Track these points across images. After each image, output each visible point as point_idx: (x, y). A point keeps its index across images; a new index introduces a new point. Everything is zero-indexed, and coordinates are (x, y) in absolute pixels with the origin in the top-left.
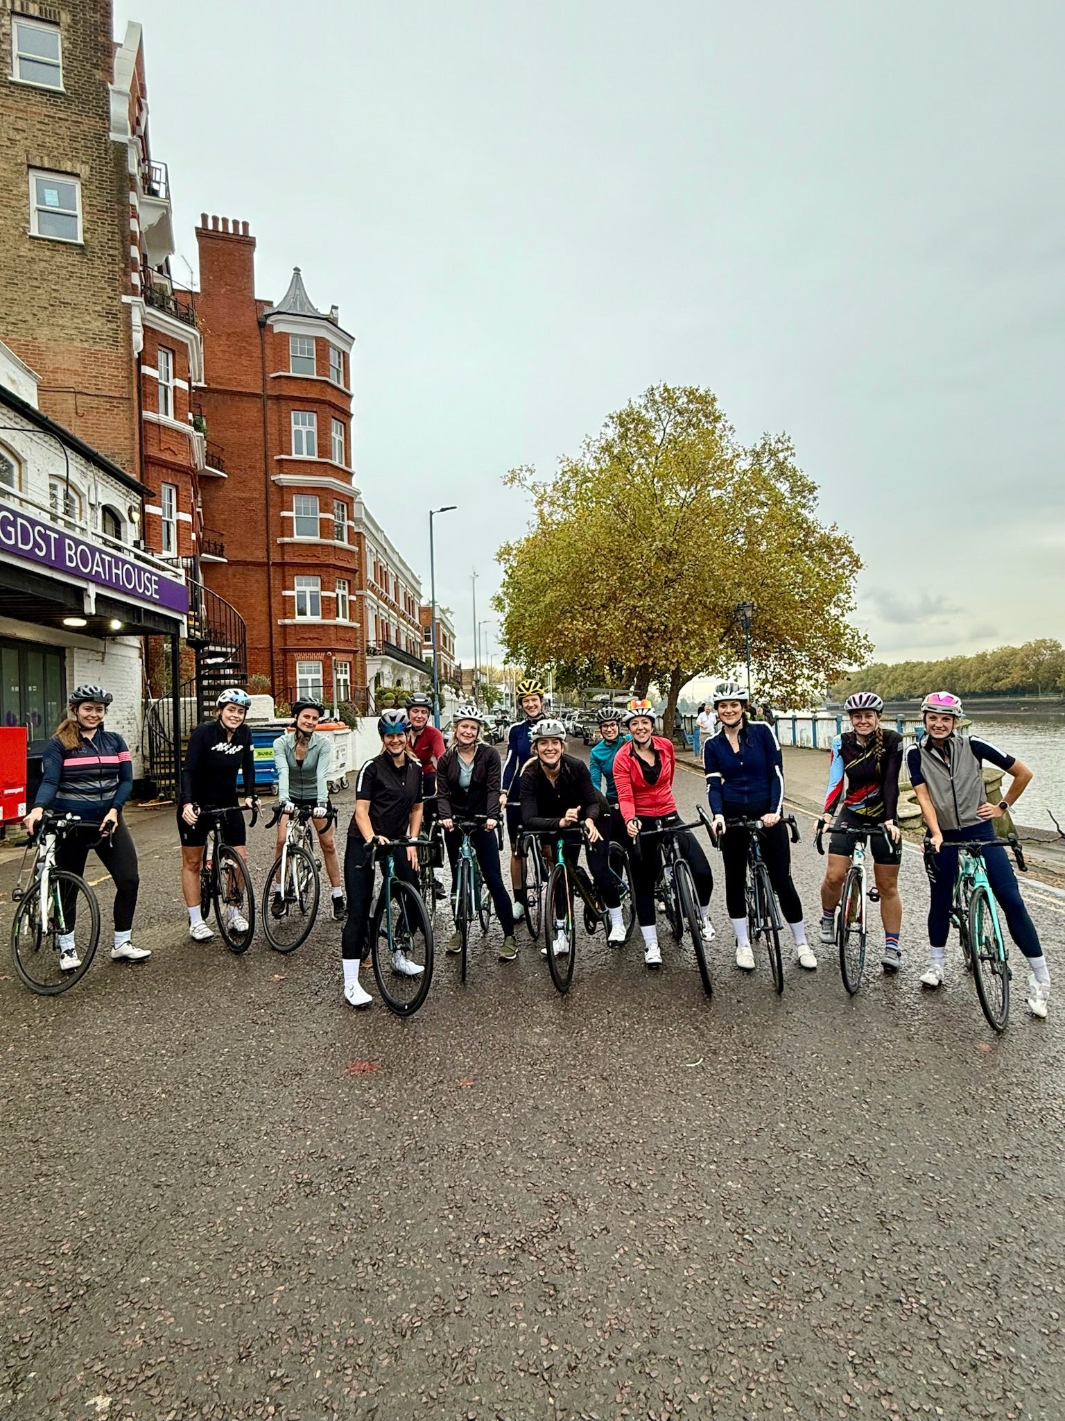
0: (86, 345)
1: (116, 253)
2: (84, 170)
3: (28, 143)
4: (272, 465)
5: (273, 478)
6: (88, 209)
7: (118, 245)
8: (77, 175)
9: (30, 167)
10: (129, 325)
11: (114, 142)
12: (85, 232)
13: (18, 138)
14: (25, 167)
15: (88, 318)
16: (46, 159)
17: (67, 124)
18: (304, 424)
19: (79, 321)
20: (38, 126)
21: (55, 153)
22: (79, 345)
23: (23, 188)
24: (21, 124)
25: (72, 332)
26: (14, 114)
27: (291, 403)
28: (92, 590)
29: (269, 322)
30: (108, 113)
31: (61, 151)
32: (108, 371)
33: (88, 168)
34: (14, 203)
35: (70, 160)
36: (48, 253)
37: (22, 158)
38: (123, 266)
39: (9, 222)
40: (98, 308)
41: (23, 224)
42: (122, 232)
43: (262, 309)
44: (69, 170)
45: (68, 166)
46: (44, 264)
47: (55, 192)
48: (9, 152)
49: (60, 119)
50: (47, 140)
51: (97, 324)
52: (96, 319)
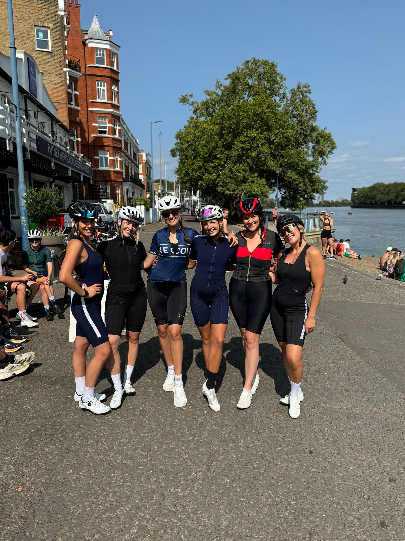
0: (53, 86)
1: (61, 54)
2: (51, 25)
3: (34, 18)
4: (89, 104)
5: (89, 109)
6: (52, 39)
7: (62, 51)
8: (49, 27)
9: (35, 26)
10: (66, 78)
11: (60, 15)
12: (52, 47)
13: (31, 16)
14: (33, 26)
15: (54, 77)
16: (39, 22)
17: (45, 10)
18: (101, 86)
19: (51, 78)
20: (37, 11)
21: (42, 21)
22: (51, 86)
23: (33, 33)
24: (32, 11)
25: (49, 82)
26: (29, 8)
27: (96, 78)
28: (82, 174)
29: (86, 42)
30: (58, 5)
31: (44, 20)
32: (60, 94)
33: (52, 25)
34: (31, 39)
35: (47, 22)
36: (41, 55)
37: (32, 23)
38: (63, 58)
39: (29, 45)
40: (56, 73)
41: (34, 46)
42: (63, 46)
43: (84, 36)
44: (46, 26)
45: (46, 25)
46: (40, 59)
47: (42, 33)
48: (29, 21)
49: (43, 8)
50: (40, 16)
51: (56, 79)
52: (56, 77)
